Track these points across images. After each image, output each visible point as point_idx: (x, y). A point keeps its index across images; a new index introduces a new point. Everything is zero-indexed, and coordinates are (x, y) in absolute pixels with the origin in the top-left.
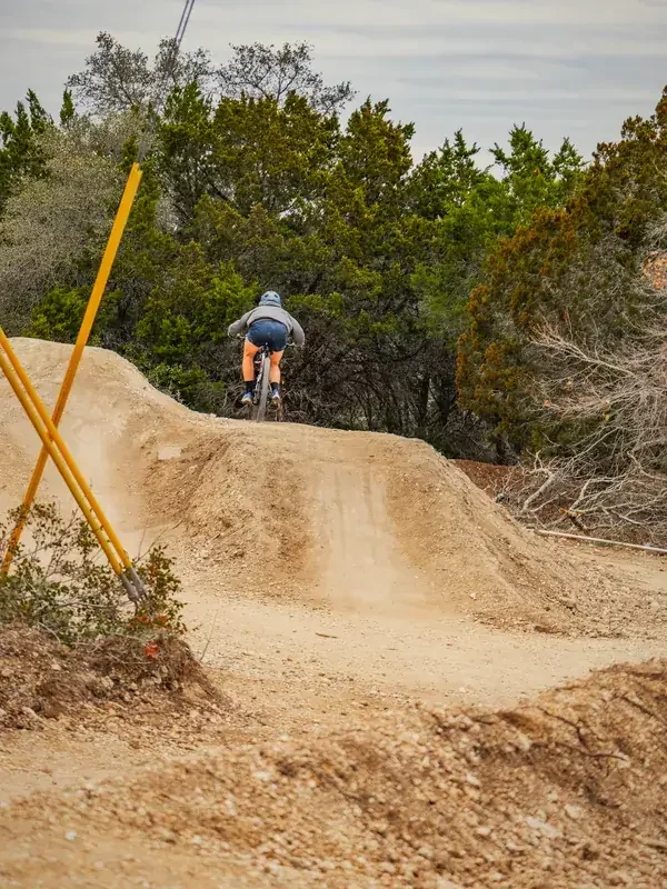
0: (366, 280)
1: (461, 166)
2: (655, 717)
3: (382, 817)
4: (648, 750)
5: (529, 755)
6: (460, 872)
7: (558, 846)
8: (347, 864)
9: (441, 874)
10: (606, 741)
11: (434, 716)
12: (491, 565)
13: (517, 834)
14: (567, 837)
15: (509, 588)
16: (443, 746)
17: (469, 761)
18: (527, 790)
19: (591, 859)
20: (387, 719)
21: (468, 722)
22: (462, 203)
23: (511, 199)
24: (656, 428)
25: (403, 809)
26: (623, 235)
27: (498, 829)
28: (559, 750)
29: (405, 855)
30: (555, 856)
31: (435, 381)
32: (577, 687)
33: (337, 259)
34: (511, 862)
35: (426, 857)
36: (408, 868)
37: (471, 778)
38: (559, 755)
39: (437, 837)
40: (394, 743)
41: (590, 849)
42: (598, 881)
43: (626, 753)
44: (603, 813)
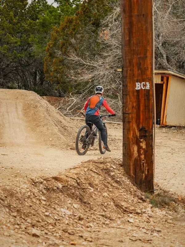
0: (15, 41)
1: (43, 3)
2: (101, 175)
3: (15, 211)
4: (99, 186)
5: (62, 189)
6: (39, 226)
7: (70, 217)
8: (4, 227)
9: (34, 228)
10: (86, 184)
11: (31, 179)
12: (56, 130)
13: (57, 214)
14: (74, 214)
15: (62, 136)
16: (34, 188)
17: (43, 193)
18: (61, 200)
19: (81, 220)
20: (17, 181)
21: (42, 180)
22: (44, 15)
23: (59, 13)
24: (106, 84)
25: (22, 209)
26: (93, 24)
27: (52, 213)
28: (71, 187)
29: (22, 223)
30: (70, 220)
31: (38, 72)
32: (77, 168)
33: (5, 35)
34: (56, 223)
35: (29, 223)
36: (23, 226)
37: (43, 198)
38: (71, 189)
39: (33, 216)
40: (19, 189)
41: (81, 217)
42: (83, 227)
43: (92, 187)
44: (85, 206)
